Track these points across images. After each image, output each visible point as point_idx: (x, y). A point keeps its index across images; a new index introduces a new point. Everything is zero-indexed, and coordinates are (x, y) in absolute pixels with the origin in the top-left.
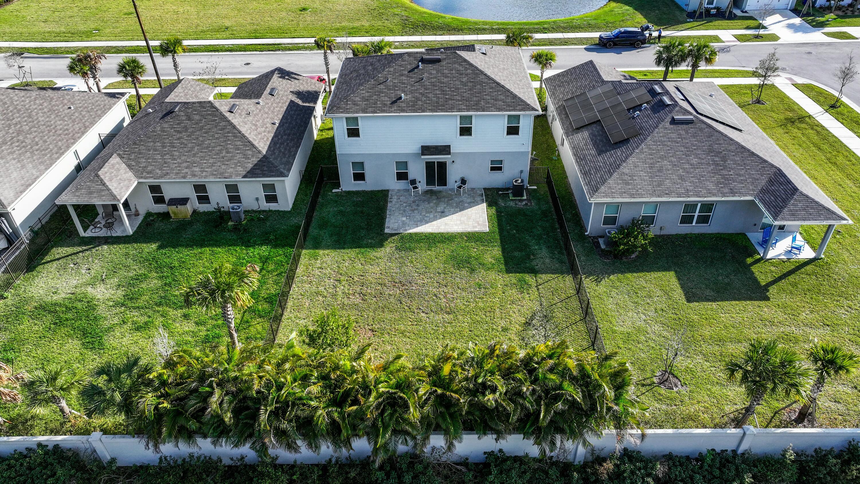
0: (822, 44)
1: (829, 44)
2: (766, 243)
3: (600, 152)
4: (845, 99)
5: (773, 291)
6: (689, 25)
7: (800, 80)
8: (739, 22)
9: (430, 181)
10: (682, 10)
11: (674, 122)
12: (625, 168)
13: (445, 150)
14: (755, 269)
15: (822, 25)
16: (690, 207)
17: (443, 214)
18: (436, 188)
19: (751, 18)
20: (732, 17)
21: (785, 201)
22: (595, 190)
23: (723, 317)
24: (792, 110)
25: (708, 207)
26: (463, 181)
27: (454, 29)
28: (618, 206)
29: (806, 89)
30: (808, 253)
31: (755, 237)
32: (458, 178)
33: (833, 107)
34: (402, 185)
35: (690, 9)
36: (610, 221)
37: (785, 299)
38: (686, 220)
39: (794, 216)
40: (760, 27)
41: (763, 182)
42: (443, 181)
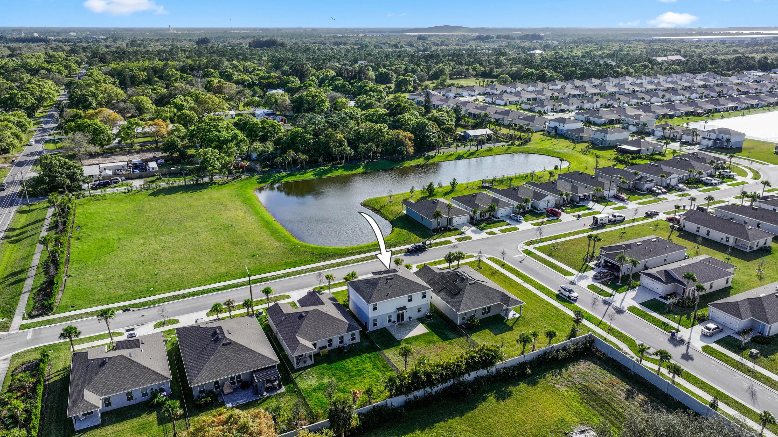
0: (487, 238)
1: (490, 238)
2: (507, 315)
3: (452, 298)
4: (506, 262)
5: (514, 327)
6: (436, 236)
7: (488, 256)
8: (453, 232)
9: (399, 320)
10: (429, 229)
11: (470, 284)
12: (464, 301)
13: (404, 308)
14: (507, 323)
15: (483, 229)
16: (484, 309)
17: (410, 330)
18: (401, 322)
19: (457, 229)
20: (450, 230)
21: (508, 301)
22: (458, 310)
23: (506, 337)
24: (492, 269)
25: (488, 308)
26: (410, 318)
27: (341, 255)
28: (465, 314)
29: (491, 259)
30: (518, 315)
31: (503, 314)
32: (408, 317)
33: (503, 265)
34: (390, 324)
35: (432, 228)
36: (464, 319)
37: (518, 328)
38: (484, 313)
39: (512, 305)
40: (462, 233)
41: (500, 297)
42: (403, 320)
